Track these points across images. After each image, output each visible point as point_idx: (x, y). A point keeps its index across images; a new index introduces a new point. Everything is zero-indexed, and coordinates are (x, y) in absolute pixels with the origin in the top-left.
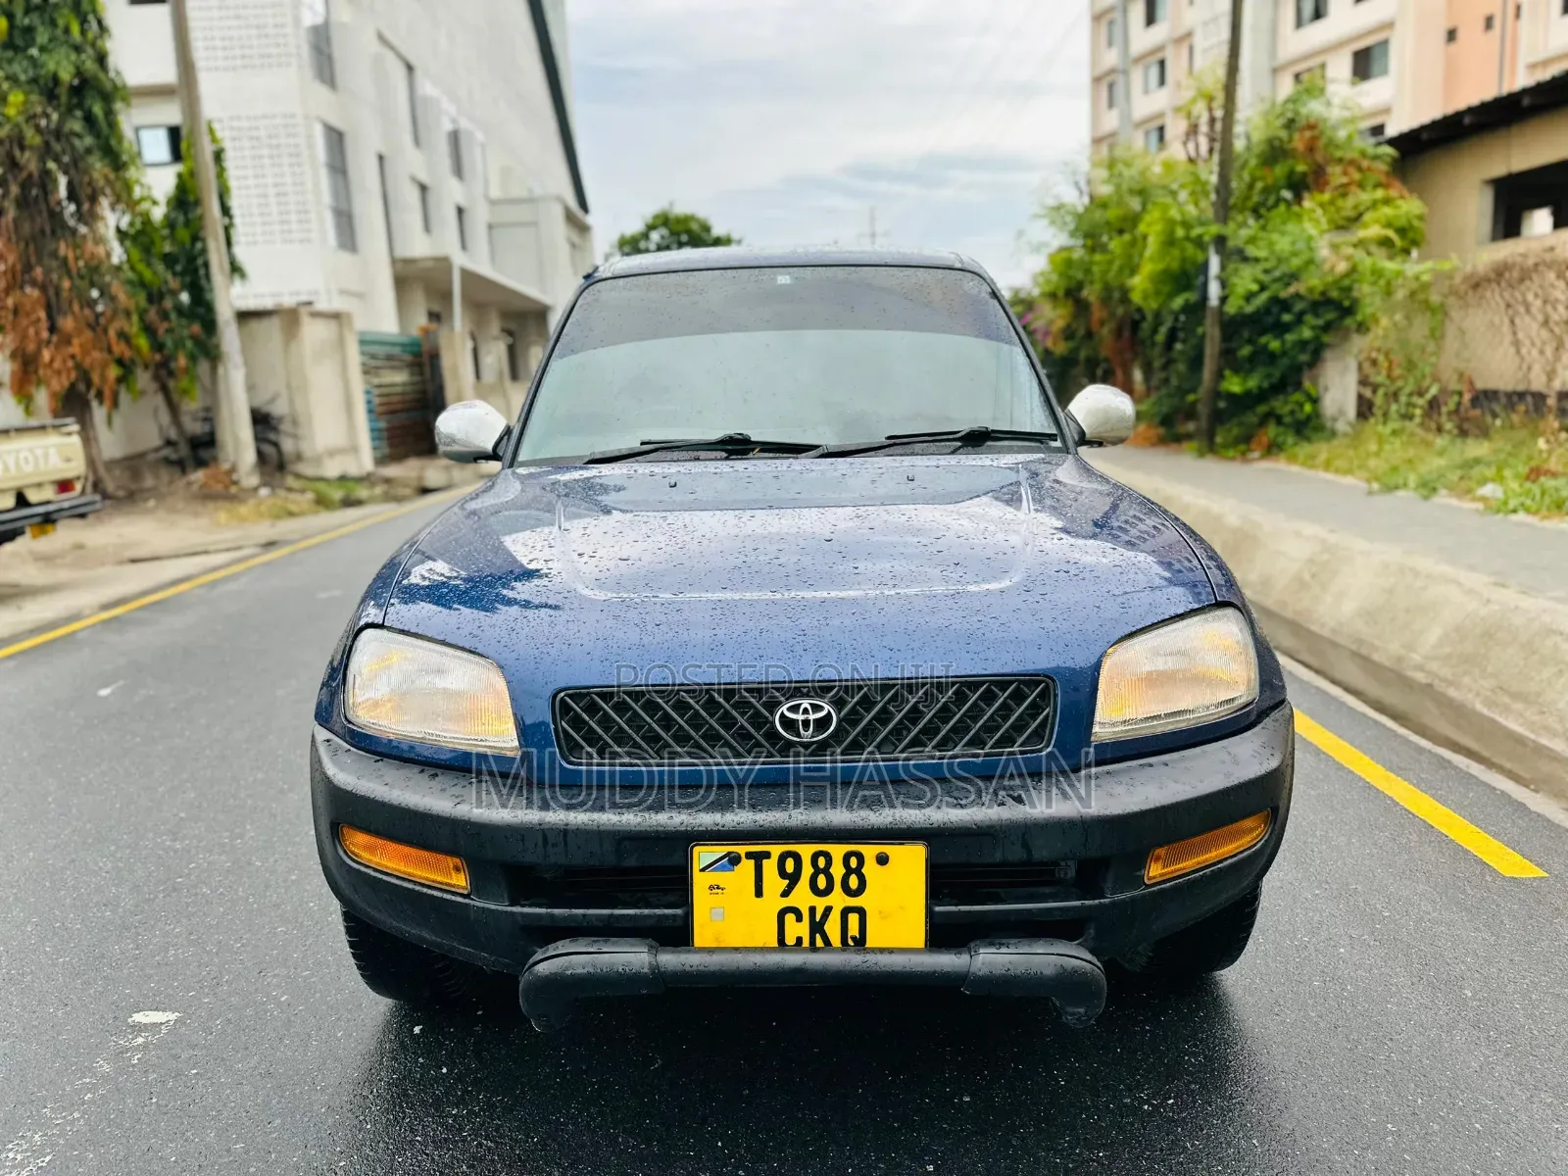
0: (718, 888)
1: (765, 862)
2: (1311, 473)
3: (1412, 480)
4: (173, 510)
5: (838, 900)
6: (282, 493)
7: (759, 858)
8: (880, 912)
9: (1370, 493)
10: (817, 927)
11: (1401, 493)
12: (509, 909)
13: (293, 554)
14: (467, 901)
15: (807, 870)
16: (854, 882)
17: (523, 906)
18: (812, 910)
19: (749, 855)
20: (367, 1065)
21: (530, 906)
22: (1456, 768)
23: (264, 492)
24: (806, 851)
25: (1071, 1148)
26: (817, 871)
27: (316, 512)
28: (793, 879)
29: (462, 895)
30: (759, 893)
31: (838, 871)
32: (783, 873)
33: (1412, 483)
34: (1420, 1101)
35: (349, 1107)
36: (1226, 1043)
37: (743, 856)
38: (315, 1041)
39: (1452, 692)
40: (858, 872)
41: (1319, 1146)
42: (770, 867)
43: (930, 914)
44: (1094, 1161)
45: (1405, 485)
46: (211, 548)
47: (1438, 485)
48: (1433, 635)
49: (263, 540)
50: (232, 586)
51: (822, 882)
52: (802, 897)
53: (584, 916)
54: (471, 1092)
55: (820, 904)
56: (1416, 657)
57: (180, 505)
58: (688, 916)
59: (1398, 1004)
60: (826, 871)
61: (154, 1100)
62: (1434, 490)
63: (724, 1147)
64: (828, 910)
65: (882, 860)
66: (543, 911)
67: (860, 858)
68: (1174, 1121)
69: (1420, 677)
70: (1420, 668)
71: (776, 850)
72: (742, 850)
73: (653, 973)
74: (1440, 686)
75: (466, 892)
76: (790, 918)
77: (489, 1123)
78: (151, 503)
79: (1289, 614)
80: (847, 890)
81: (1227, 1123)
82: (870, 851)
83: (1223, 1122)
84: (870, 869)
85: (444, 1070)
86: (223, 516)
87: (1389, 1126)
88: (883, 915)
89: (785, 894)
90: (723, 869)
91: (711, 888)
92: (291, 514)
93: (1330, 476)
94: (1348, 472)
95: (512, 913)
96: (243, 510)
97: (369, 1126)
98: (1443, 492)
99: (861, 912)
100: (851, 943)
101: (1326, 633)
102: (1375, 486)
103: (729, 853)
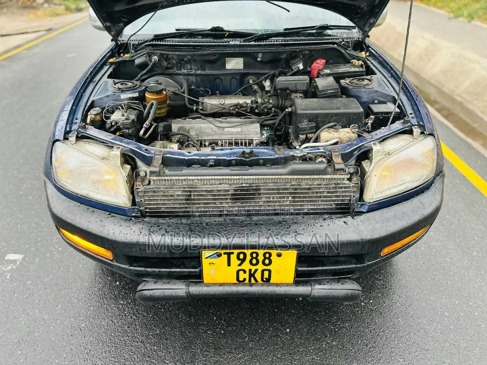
0: (213, 263)
1: (232, 255)
2: (428, 7)
3: (466, 13)
4: (13, 13)
5: (260, 267)
6: (52, 5)
7: (229, 255)
8: (277, 271)
9: (450, 18)
10: (252, 275)
11: (461, 19)
12: (129, 268)
13: (59, 34)
14: (112, 263)
15: (249, 258)
16: (267, 262)
17: (135, 267)
18: (250, 270)
19: (225, 253)
20: (90, 280)
21: (137, 267)
22: (474, 149)
23: (46, 5)
24: (248, 252)
25: (337, 322)
26: (252, 258)
27: (66, 14)
28: (243, 261)
29: (110, 260)
30: (229, 265)
31: (261, 258)
32: (238, 258)
33: (465, 15)
34: (457, 302)
35: (84, 299)
36: (391, 275)
37: (223, 254)
38: (72, 269)
39: (470, 106)
40: (269, 258)
41: (422, 322)
42: (233, 257)
43: (296, 271)
44: (344, 328)
45: (463, 15)
46: (29, 30)
47: (475, 16)
48: (467, 83)
49: (47, 28)
50: (36, 50)
51: (254, 261)
52: (246, 266)
53: (159, 271)
54: (127, 293)
55: (253, 268)
56: (458, 91)
57: (15, 11)
58: (201, 272)
59: (451, 258)
60: (256, 258)
61: (16, 295)
62: (473, 18)
63: (216, 320)
64: (256, 270)
65: (279, 255)
66: (142, 269)
67: (270, 254)
68: (372, 310)
69: (459, 99)
70: (459, 95)
71: (236, 252)
72: (222, 252)
73: (187, 296)
74: (465, 103)
75: (111, 259)
76: (241, 273)
77: (134, 308)
78: (5, 10)
79: (414, 69)
80: (264, 263)
81: (390, 311)
82: (274, 252)
83: (389, 311)
84: (274, 258)
85: (118, 283)
86: (32, 16)
87: (446, 313)
88: (278, 272)
89: (239, 265)
90: (215, 257)
91: (210, 264)
92: (57, 15)
93: (435, 10)
94: (442, 8)
95: (131, 270)
96: (39, 13)
97: (92, 308)
98: (476, 19)
99: (270, 271)
100: (265, 280)
101: (427, 78)
102: (452, 15)
103: (217, 253)
